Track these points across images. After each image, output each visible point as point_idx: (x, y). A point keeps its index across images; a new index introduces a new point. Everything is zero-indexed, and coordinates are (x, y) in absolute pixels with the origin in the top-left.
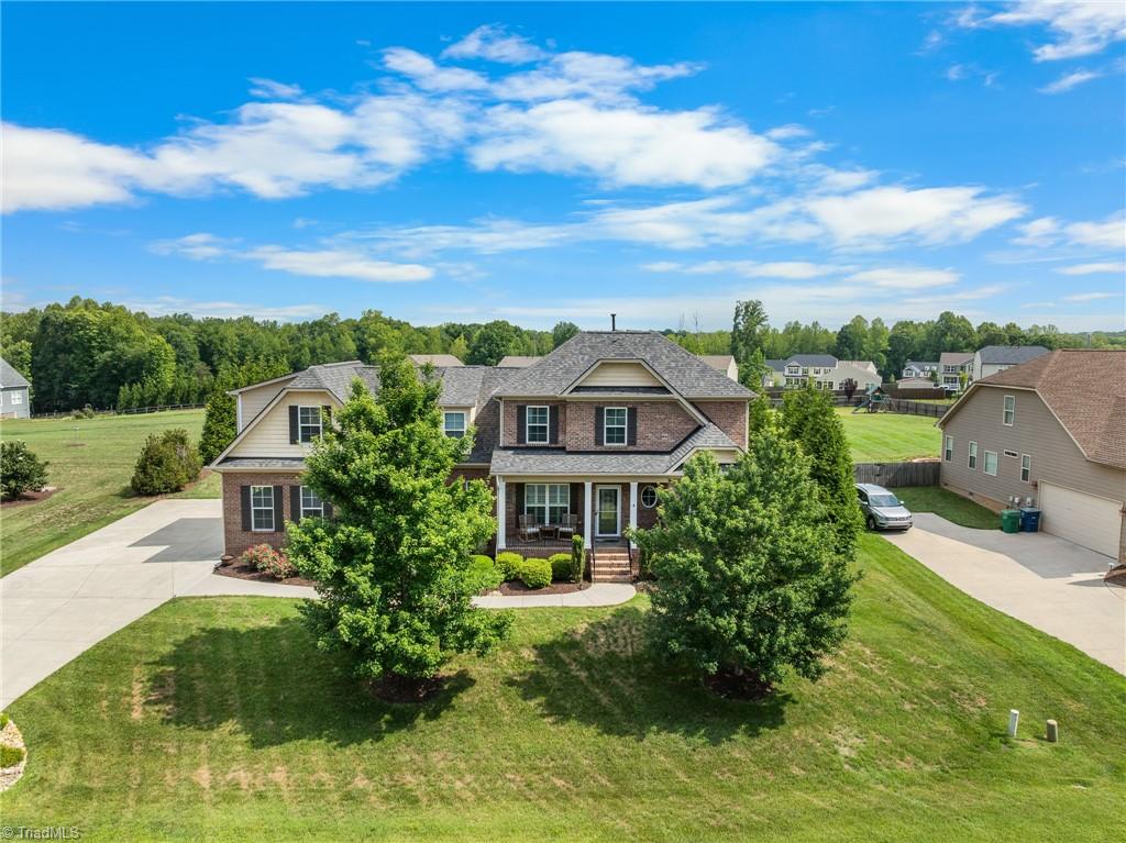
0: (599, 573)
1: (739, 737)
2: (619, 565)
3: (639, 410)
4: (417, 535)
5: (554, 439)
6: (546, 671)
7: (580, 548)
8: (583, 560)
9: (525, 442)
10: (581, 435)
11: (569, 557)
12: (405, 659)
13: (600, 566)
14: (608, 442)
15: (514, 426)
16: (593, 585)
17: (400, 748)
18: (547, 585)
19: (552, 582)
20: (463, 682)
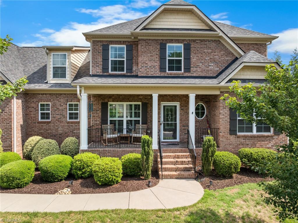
0: (166, 170)
2: (182, 163)
3: (192, 46)
5: (130, 69)
7: (148, 146)
8: (151, 158)
9: (108, 72)
10: (150, 64)
11: (139, 156)
13: (167, 163)
14: (169, 70)
16: (160, 181)
18: (117, 182)
19: (122, 179)
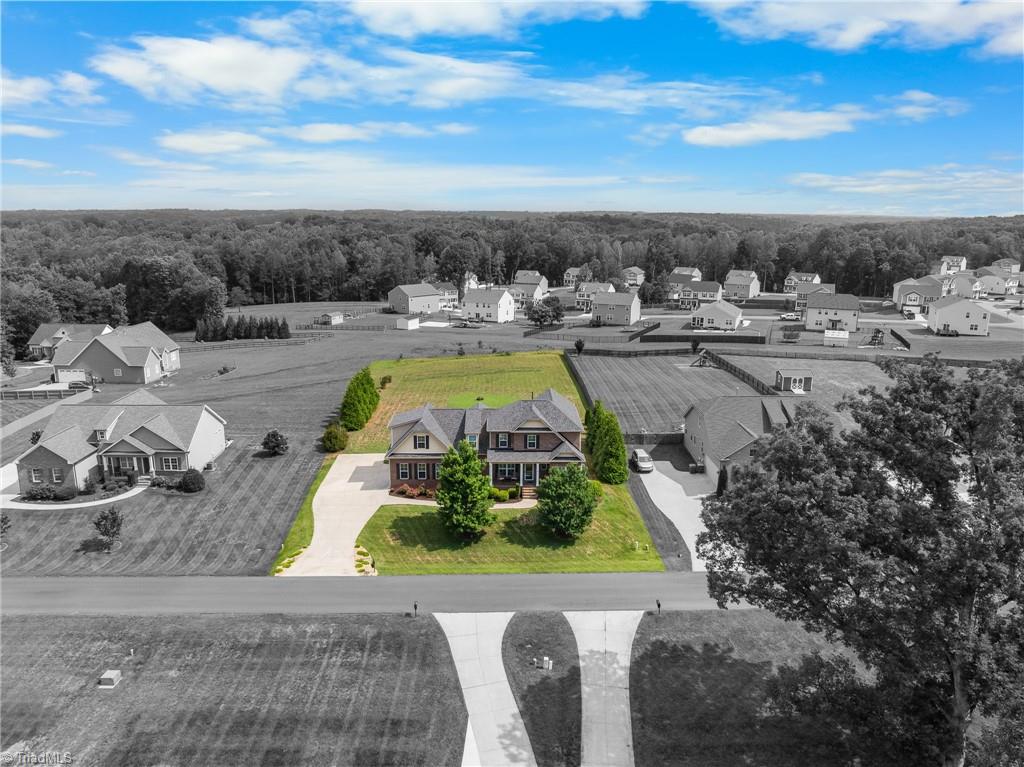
0: (525, 495)
1: (561, 548)
2: (532, 492)
3: (540, 436)
4: (473, 495)
5: (509, 446)
6: (508, 530)
7: (519, 486)
8: (520, 491)
9: (499, 447)
10: (519, 445)
11: (515, 489)
12: (470, 528)
13: (525, 492)
14: (529, 447)
15: (495, 441)
16: (523, 500)
17: (469, 551)
18: (507, 500)
19: (509, 499)
20: (483, 533)
